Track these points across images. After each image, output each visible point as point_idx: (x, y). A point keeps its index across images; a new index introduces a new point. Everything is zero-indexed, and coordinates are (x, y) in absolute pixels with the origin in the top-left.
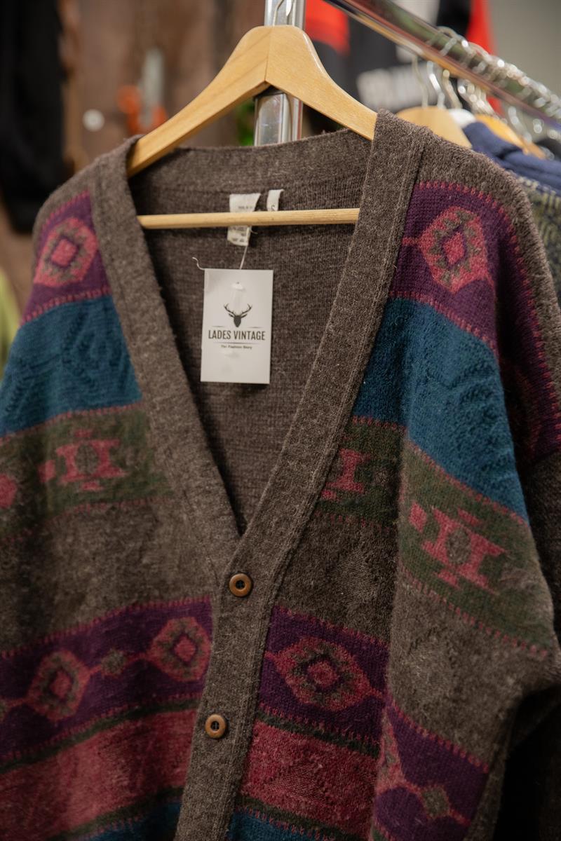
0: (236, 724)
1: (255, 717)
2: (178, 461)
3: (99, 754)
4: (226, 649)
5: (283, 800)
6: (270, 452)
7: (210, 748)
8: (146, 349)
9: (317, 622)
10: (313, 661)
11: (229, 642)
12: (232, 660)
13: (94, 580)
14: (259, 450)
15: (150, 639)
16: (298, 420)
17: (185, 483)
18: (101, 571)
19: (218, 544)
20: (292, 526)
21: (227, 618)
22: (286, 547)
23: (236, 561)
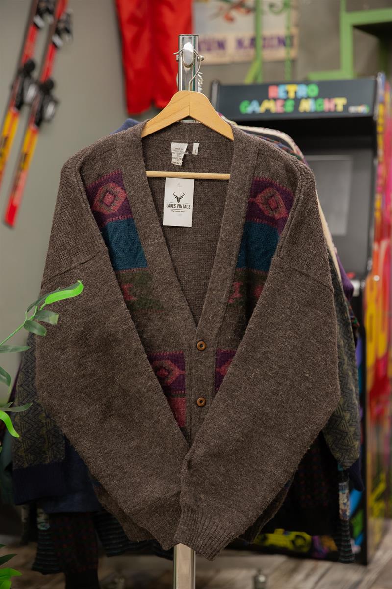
4: (199, 372)
11: (200, 369)
12: (203, 375)
20: (219, 317)
21: (198, 360)
22: (218, 325)
23: (197, 336)
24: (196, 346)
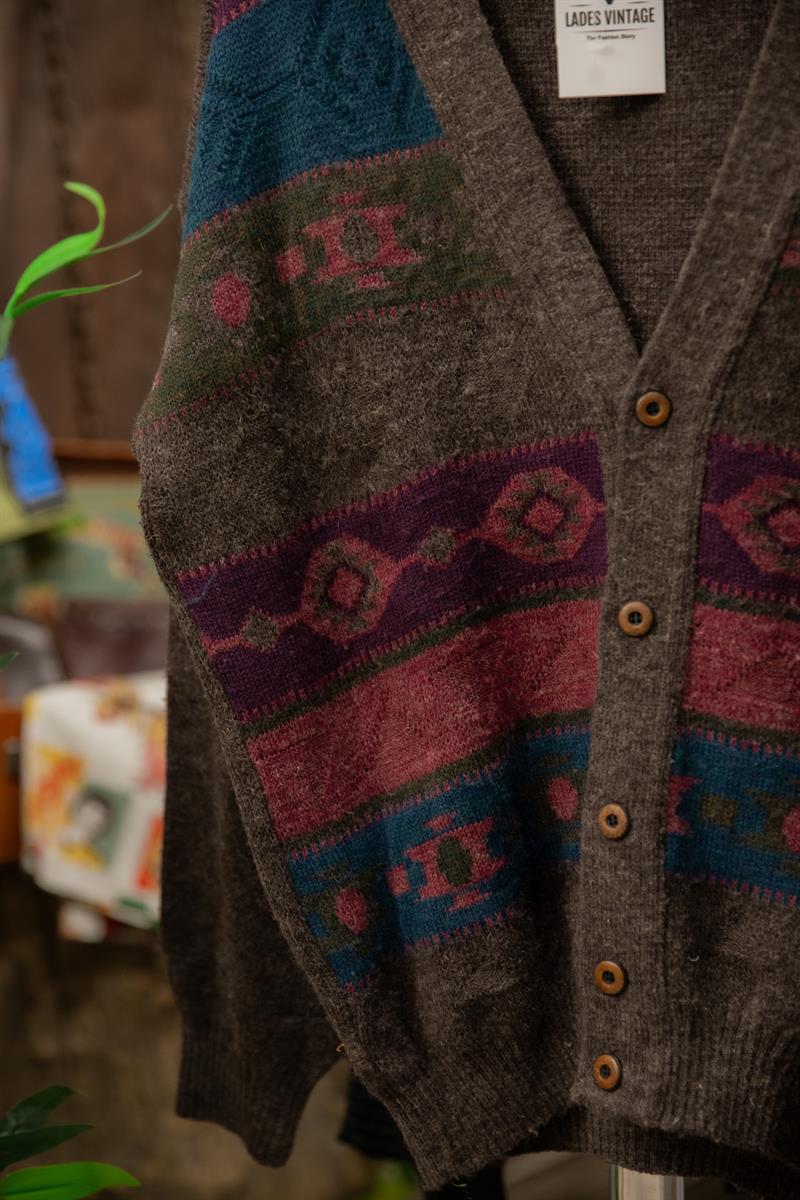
0: (667, 612)
1: (695, 599)
2: (519, 228)
3: (430, 679)
4: (640, 505)
5: (749, 711)
6: (670, 203)
7: (629, 652)
8: (444, 53)
9: (778, 453)
10: (776, 511)
11: (643, 495)
12: (650, 521)
13: (394, 426)
14: (652, 200)
15: (486, 506)
16: (737, 146)
17: (537, 262)
18: (402, 412)
19: (604, 352)
20: (735, 312)
21: (636, 461)
22: (727, 344)
23: (643, 373)
24: (632, 411)
